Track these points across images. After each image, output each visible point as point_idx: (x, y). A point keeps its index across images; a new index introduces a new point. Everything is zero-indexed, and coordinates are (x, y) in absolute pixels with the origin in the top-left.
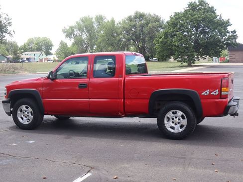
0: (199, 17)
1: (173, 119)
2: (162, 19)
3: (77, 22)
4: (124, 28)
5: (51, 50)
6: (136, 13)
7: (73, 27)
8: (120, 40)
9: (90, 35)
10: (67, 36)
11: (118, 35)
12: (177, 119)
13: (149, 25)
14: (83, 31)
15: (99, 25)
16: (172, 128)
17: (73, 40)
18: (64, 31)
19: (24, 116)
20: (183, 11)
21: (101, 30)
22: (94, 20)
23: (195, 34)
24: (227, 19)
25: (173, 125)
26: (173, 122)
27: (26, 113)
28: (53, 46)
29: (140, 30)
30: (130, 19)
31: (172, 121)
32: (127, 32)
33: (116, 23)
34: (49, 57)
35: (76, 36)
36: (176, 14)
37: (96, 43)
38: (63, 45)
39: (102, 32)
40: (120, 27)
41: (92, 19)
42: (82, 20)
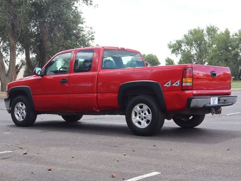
3: (185, 36)
7: (180, 41)
9: (200, 50)
10: (173, 51)
11: (234, 49)
14: (191, 45)
15: (211, 37)
16: (139, 123)
17: (180, 56)
18: (170, 47)
19: (20, 113)
21: (213, 43)
22: (205, 32)
25: (140, 120)
27: (21, 110)
31: (139, 115)
33: (231, 35)
35: (184, 51)
39: (214, 46)
40: (236, 40)
41: (203, 31)
42: (191, 33)
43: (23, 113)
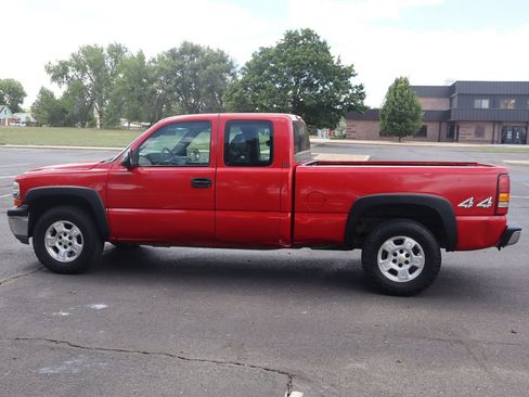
0: (304, 59)
1: (395, 255)
2: (229, 59)
3: (73, 55)
4: (162, 69)
5: (22, 102)
6: (185, 44)
7: (66, 63)
8: (154, 92)
9: (98, 80)
10: (54, 78)
11: (151, 81)
12: (404, 255)
13: (209, 67)
14: (84, 71)
15: (116, 61)
16: (393, 272)
17: (65, 87)
18: (49, 70)
19: (60, 244)
20: (275, 45)
21: (120, 71)
22: (105, 52)
23: (295, 88)
24: (350, 65)
25: (395, 267)
26: (394, 261)
27: (66, 238)
28: (25, 95)
29: (190, 76)
30: (173, 54)
31: (393, 257)
32: (167, 77)
33: (147, 60)
34: (17, 115)
35: (72, 79)
36: (264, 51)
37: (111, 94)
38: (46, 95)
39: (121, 76)
40: (155, 68)
41: (102, 50)
42: (84, 52)
43: (70, 244)
